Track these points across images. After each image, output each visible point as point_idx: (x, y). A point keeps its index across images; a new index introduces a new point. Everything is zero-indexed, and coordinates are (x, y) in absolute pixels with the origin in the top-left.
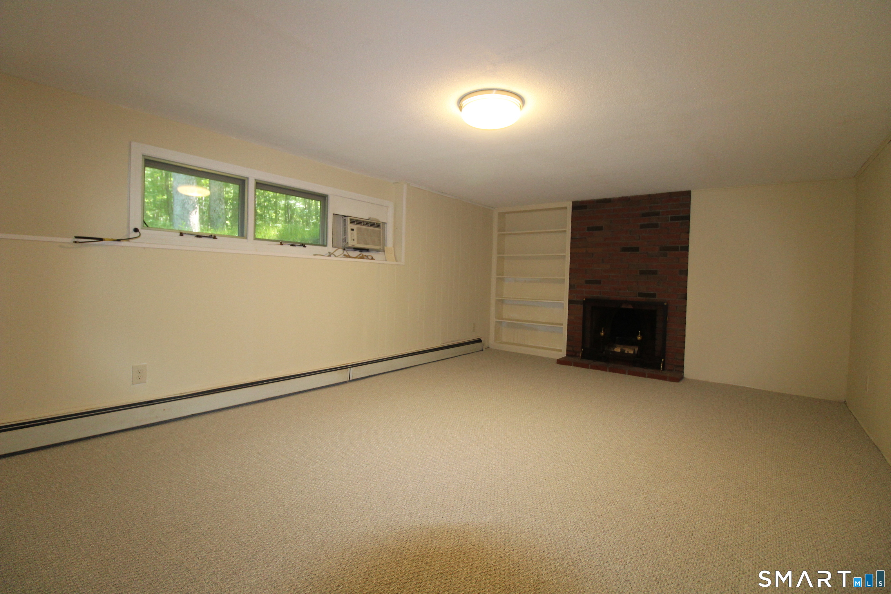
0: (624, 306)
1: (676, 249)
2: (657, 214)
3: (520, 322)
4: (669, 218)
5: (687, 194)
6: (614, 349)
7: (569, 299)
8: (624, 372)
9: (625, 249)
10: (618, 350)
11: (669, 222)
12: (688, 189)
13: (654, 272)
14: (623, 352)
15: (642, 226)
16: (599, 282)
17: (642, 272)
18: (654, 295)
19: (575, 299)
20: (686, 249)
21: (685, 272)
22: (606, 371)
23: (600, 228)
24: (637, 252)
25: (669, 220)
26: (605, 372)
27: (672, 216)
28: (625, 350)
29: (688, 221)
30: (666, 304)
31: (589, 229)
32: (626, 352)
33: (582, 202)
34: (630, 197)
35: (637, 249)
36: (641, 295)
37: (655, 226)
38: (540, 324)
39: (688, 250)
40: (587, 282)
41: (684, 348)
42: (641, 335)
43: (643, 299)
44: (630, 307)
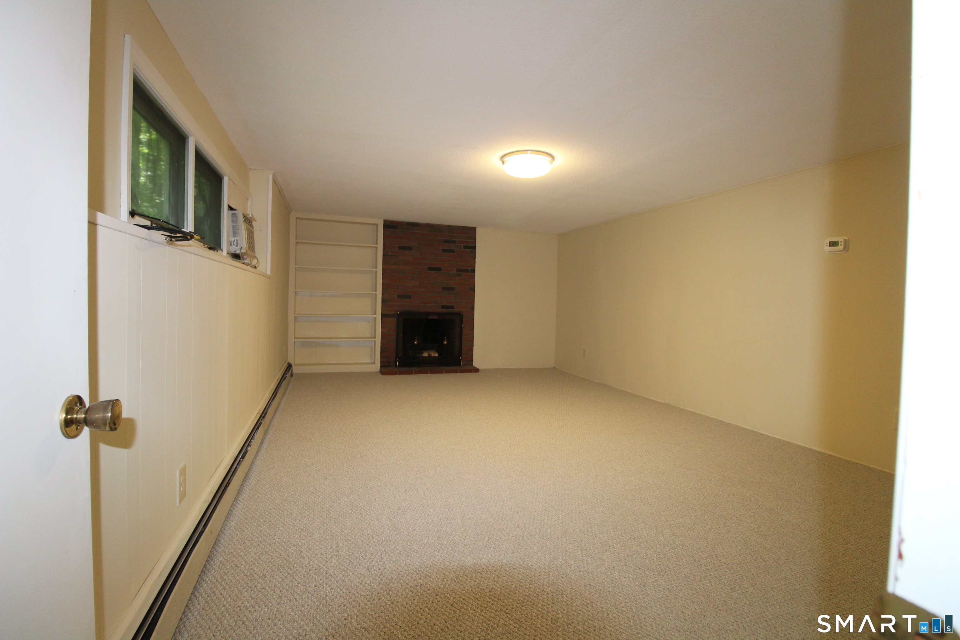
0: (431, 317)
1: (466, 271)
2: (454, 242)
3: (318, 340)
4: (462, 246)
5: (474, 230)
6: (423, 355)
7: (382, 313)
8: (441, 372)
9: (431, 269)
10: (426, 355)
11: (463, 249)
12: (474, 226)
13: (453, 289)
14: (430, 355)
15: (444, 251)
16: (409, 297)
17: (444, 289)
18: (452, 307)
19: (388, 313)
20: (474, 271)
21: (473, 289)
22: (427, 373)
23: (410, 249)
24: (440, 272)
25: (463, 248)
26: (427, 375)
27: (464, 245)
28: (431, 355)
29: (474, 250)
30: (462, 314)
31: (400, 248)
32: (432, 355)
33: (393, 222)
34: (434, 224)
35: (439, 269)
36: (443, 307)
37: (453, 251)
38: (340, 340)
39: (474, 272)
40: (399, 296)
41: (473, 346)
42: (446, 340)
43: (445, 310)
44: (436, 317)
